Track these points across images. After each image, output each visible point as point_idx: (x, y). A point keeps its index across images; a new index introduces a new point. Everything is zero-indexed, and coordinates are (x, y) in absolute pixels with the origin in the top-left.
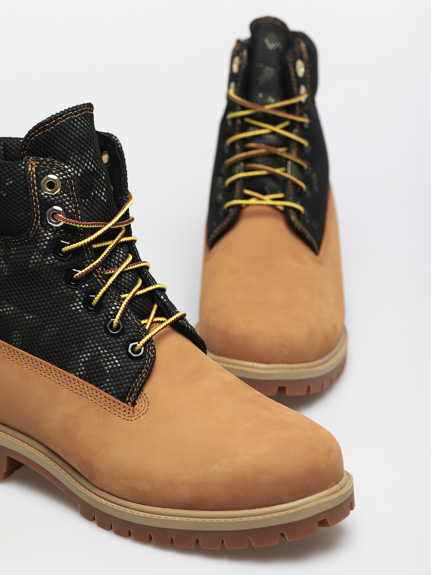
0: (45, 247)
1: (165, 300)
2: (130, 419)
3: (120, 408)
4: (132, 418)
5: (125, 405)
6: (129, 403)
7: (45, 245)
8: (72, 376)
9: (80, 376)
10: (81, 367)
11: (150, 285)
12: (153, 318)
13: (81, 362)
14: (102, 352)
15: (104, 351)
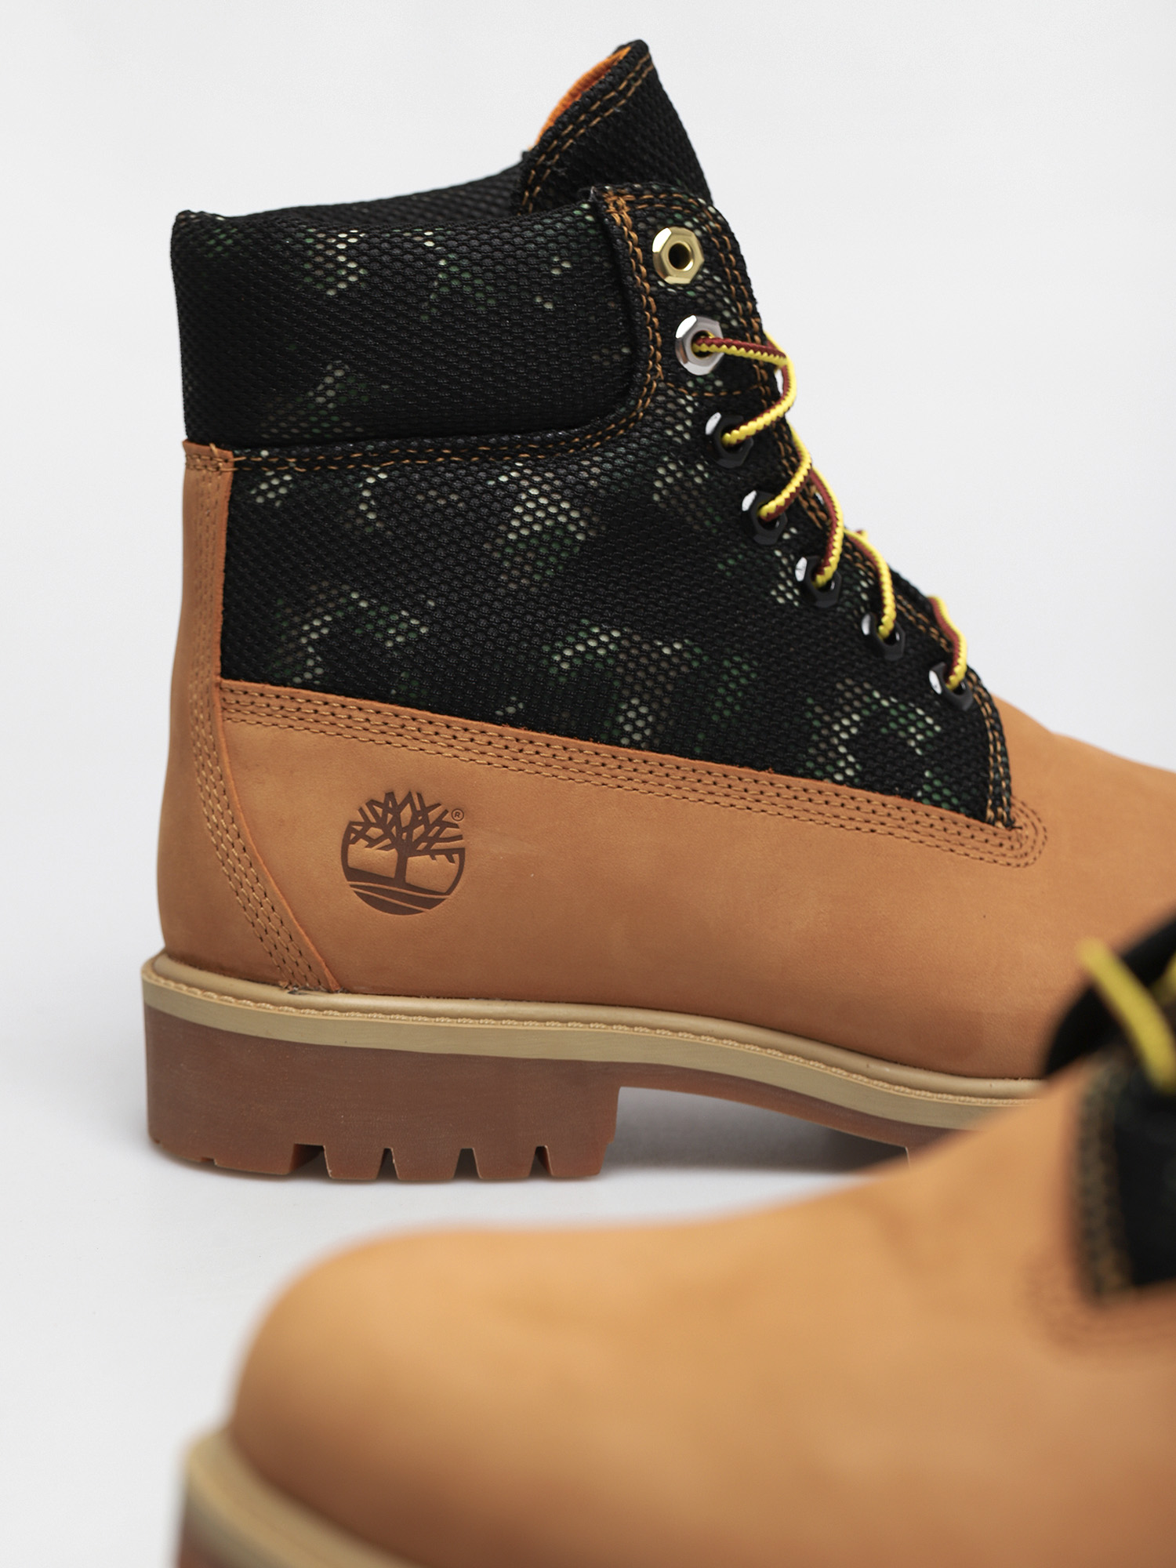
2: (1022, 862)
3: (973, 837)
4: (1026, 860)
6: (998, 824)
9: (849, 782)
10: (843, 757)
14: (885, 703)
15: (889, 701)
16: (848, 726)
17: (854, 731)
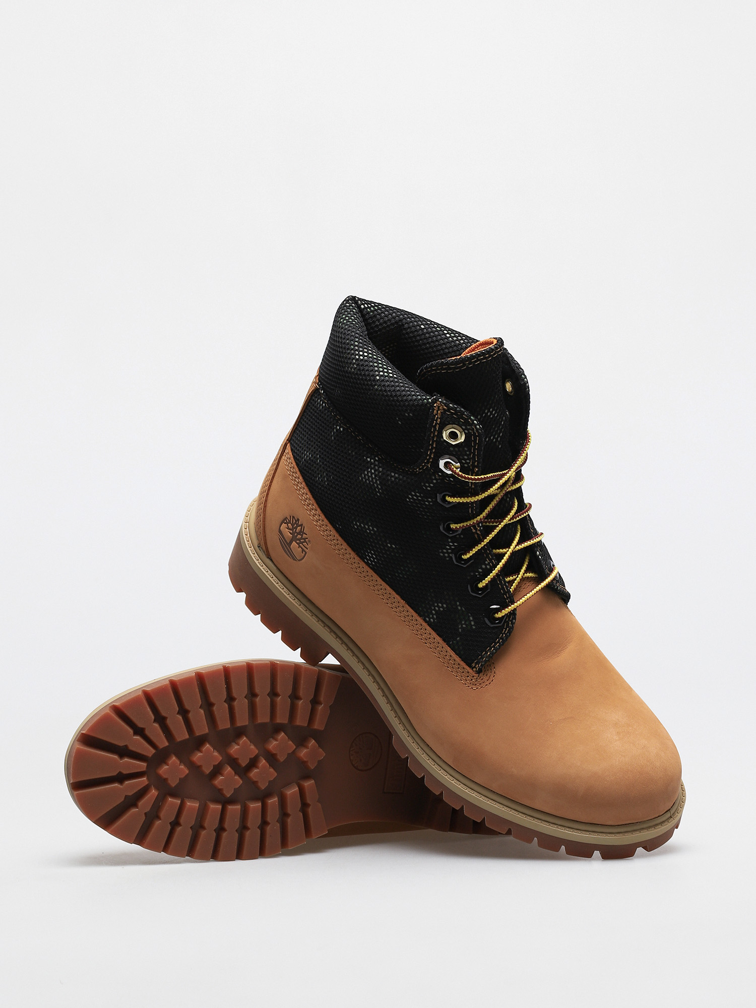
0: (429, 489)
1: (540, 557)
2: (471, 686)
4: (474, 686)
5: (470, 671)
6: (475, 669)
7: (430, 486)
8: (420, 620)
9: (430, 624)
10: (433, 615)
11: (530, 538)
12: (524, 574)
13: (435, 610)
14: (459, 608)
15: (461, 608)
16: (441, 607)
17: (441, 609)
